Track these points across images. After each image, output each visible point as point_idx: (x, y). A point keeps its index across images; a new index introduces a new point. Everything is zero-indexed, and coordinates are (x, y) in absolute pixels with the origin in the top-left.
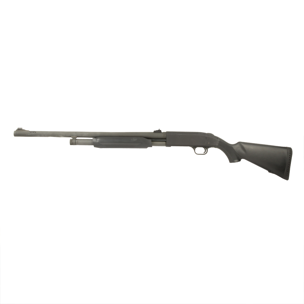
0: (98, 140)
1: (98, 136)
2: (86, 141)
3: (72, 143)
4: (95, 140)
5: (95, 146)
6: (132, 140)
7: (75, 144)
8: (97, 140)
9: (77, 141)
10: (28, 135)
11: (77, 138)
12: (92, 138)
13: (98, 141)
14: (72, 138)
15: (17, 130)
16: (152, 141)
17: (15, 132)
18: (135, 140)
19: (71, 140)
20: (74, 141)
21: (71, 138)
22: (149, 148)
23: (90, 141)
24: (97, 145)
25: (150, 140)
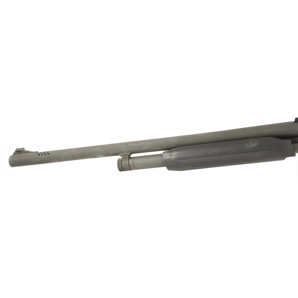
0: (174, 155)
1: (173, 146)
2: (150, 160)
3: (122, 168)
4: (167, 156)
5: (170, 168)
6: (246, 145)
7: (129, 168)
8: (171, 156)
9: (131, 161)
10: (36, 160)
11: (132, 156)
12: (161, 152)
13: (173, 157)
14: (121, 157)
15: (14, 154)
16: (293, 143)
17: (11, 157)
18: (253, 144)
19: (120, 162)
20: (125, 163)
21: (119, 157)
22: (288, 159)
23: (159, 159)
24: (173, 165)
25: (289, 141)
